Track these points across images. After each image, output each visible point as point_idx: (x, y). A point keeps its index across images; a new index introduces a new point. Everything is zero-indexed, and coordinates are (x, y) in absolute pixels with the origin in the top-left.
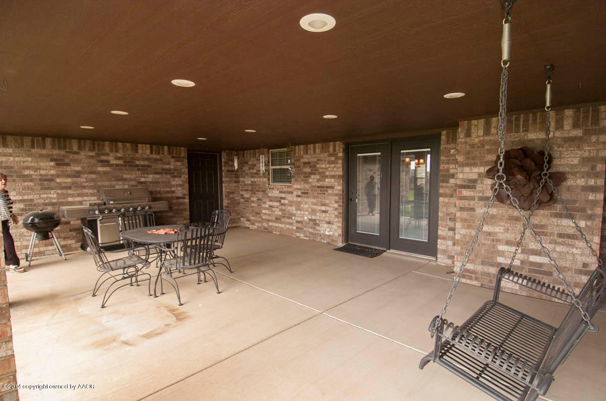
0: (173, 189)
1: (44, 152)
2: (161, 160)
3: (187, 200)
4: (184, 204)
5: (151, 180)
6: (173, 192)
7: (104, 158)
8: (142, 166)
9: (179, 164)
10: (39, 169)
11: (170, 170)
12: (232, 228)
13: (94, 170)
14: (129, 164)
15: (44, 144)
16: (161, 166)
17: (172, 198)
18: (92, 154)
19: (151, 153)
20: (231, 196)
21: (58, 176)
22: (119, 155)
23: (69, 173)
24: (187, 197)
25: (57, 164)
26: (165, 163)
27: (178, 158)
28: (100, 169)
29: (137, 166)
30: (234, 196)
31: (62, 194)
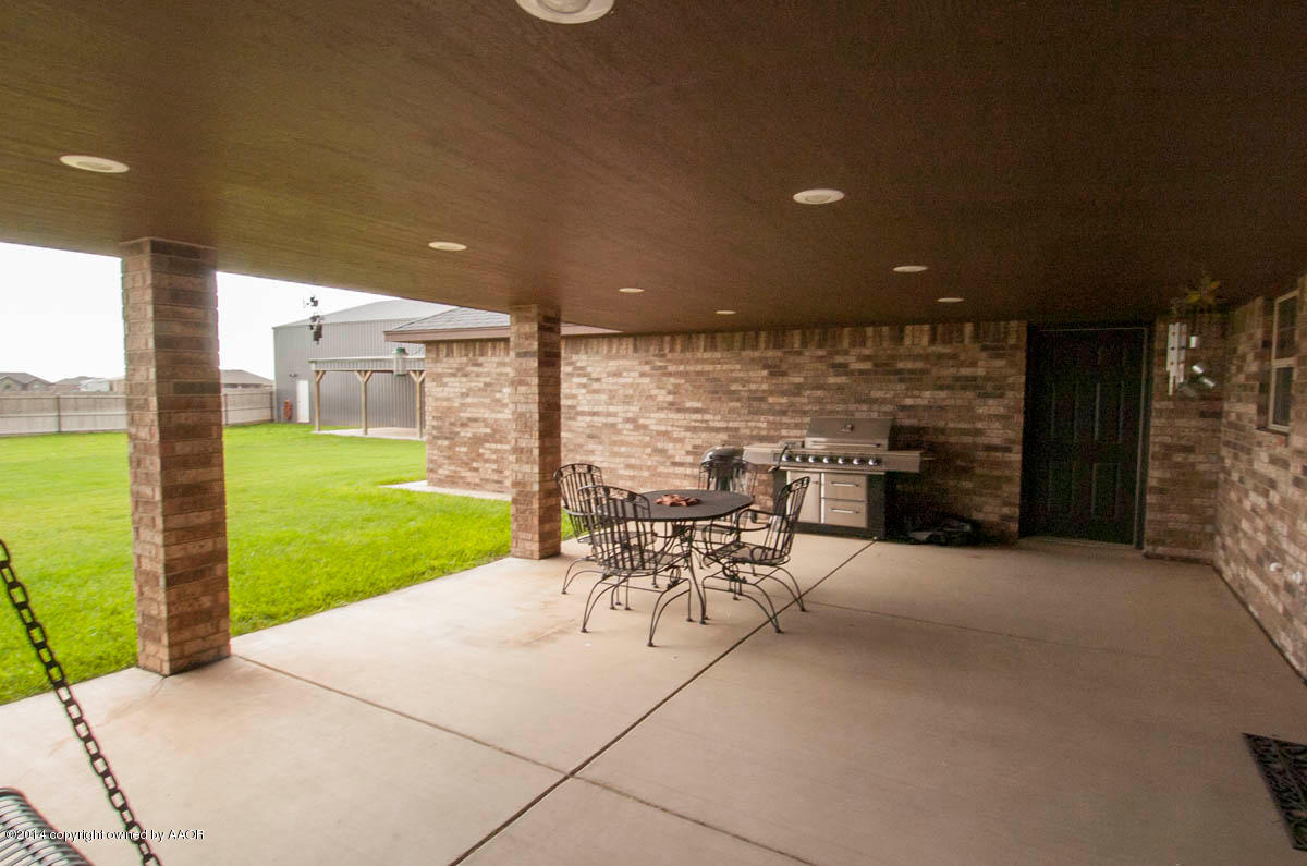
0: (980, 425)
1: (757, 354)
2: (954, 357)
3: (1016, 457)
4: (1008, 464)
5: (925, 402)
6: (979, 432)
7: (839, 359)
8: (911, 372)
9: (1000, 363)
10: (749, 382)
11: (975, 379)
12: (1173, 559)
13: (822, 382)
14: (884, 369)
15: (757, 342)
16: (952, 371)
17: (975, 446)
18: (821, 353)
19: (933, 341)
20: (1179, 457)
21: (771, 393)
22: (866, 352)
23: (786, 387)
24: (1018, 448)
25: (772, 374)
26: (962, 364)
27: (996, 351)
28: (832, 380)
29: (898, 372)
30: (1192, 458)
31: (774, 423)
